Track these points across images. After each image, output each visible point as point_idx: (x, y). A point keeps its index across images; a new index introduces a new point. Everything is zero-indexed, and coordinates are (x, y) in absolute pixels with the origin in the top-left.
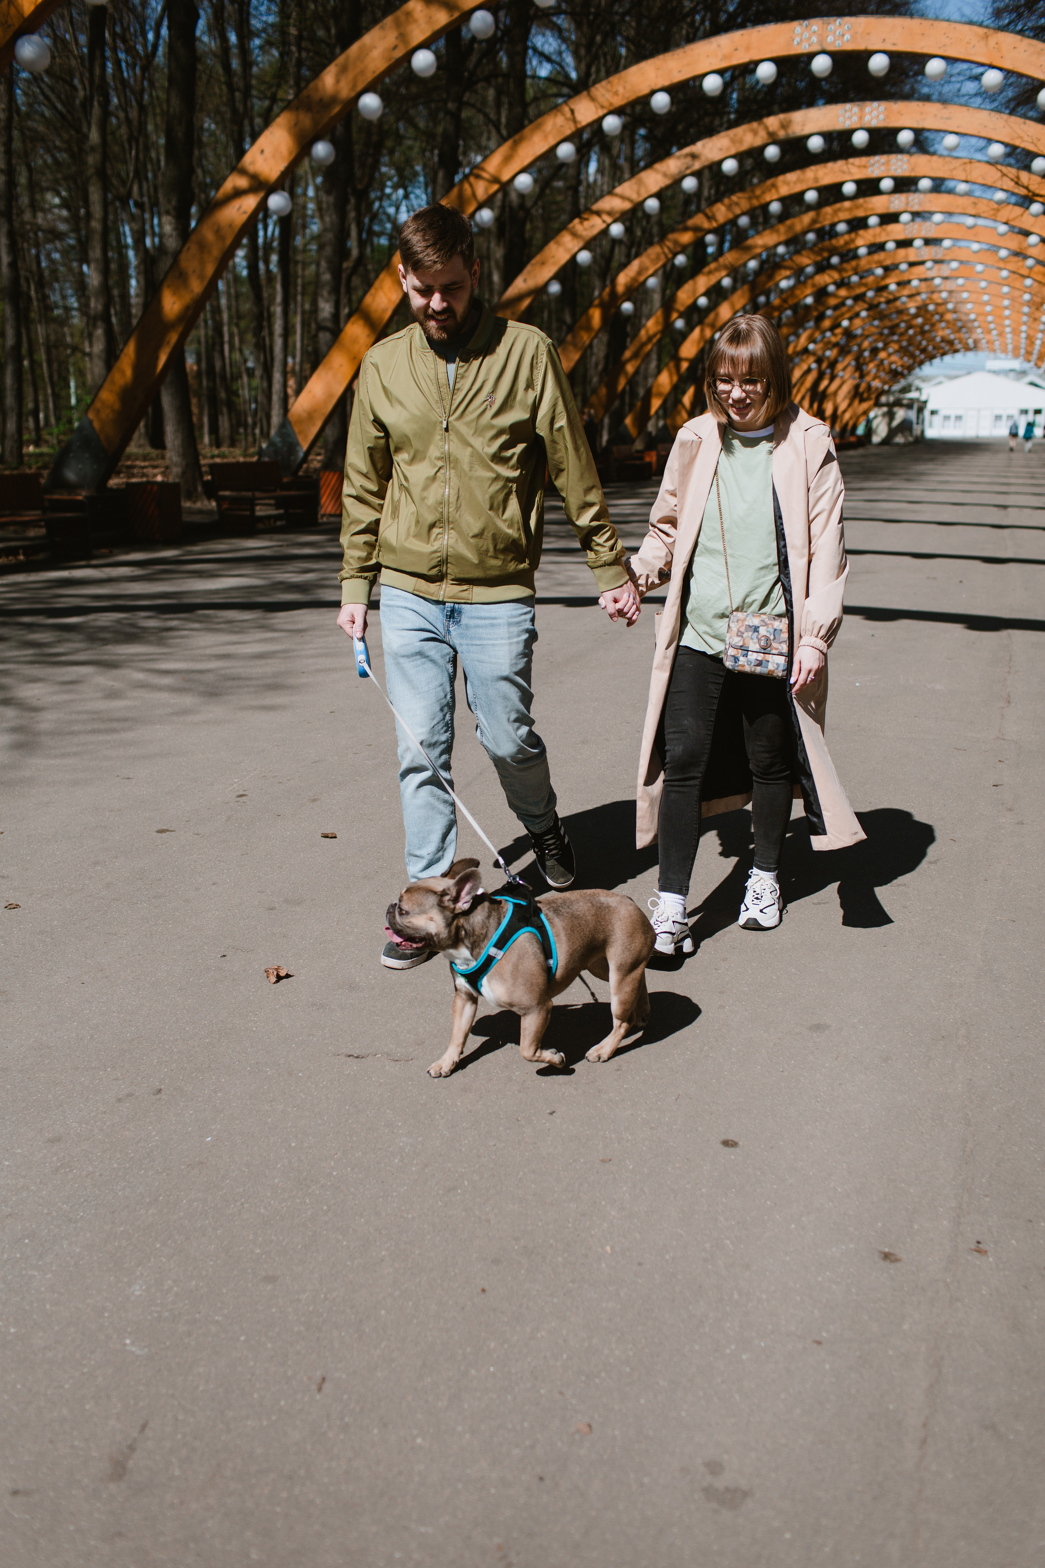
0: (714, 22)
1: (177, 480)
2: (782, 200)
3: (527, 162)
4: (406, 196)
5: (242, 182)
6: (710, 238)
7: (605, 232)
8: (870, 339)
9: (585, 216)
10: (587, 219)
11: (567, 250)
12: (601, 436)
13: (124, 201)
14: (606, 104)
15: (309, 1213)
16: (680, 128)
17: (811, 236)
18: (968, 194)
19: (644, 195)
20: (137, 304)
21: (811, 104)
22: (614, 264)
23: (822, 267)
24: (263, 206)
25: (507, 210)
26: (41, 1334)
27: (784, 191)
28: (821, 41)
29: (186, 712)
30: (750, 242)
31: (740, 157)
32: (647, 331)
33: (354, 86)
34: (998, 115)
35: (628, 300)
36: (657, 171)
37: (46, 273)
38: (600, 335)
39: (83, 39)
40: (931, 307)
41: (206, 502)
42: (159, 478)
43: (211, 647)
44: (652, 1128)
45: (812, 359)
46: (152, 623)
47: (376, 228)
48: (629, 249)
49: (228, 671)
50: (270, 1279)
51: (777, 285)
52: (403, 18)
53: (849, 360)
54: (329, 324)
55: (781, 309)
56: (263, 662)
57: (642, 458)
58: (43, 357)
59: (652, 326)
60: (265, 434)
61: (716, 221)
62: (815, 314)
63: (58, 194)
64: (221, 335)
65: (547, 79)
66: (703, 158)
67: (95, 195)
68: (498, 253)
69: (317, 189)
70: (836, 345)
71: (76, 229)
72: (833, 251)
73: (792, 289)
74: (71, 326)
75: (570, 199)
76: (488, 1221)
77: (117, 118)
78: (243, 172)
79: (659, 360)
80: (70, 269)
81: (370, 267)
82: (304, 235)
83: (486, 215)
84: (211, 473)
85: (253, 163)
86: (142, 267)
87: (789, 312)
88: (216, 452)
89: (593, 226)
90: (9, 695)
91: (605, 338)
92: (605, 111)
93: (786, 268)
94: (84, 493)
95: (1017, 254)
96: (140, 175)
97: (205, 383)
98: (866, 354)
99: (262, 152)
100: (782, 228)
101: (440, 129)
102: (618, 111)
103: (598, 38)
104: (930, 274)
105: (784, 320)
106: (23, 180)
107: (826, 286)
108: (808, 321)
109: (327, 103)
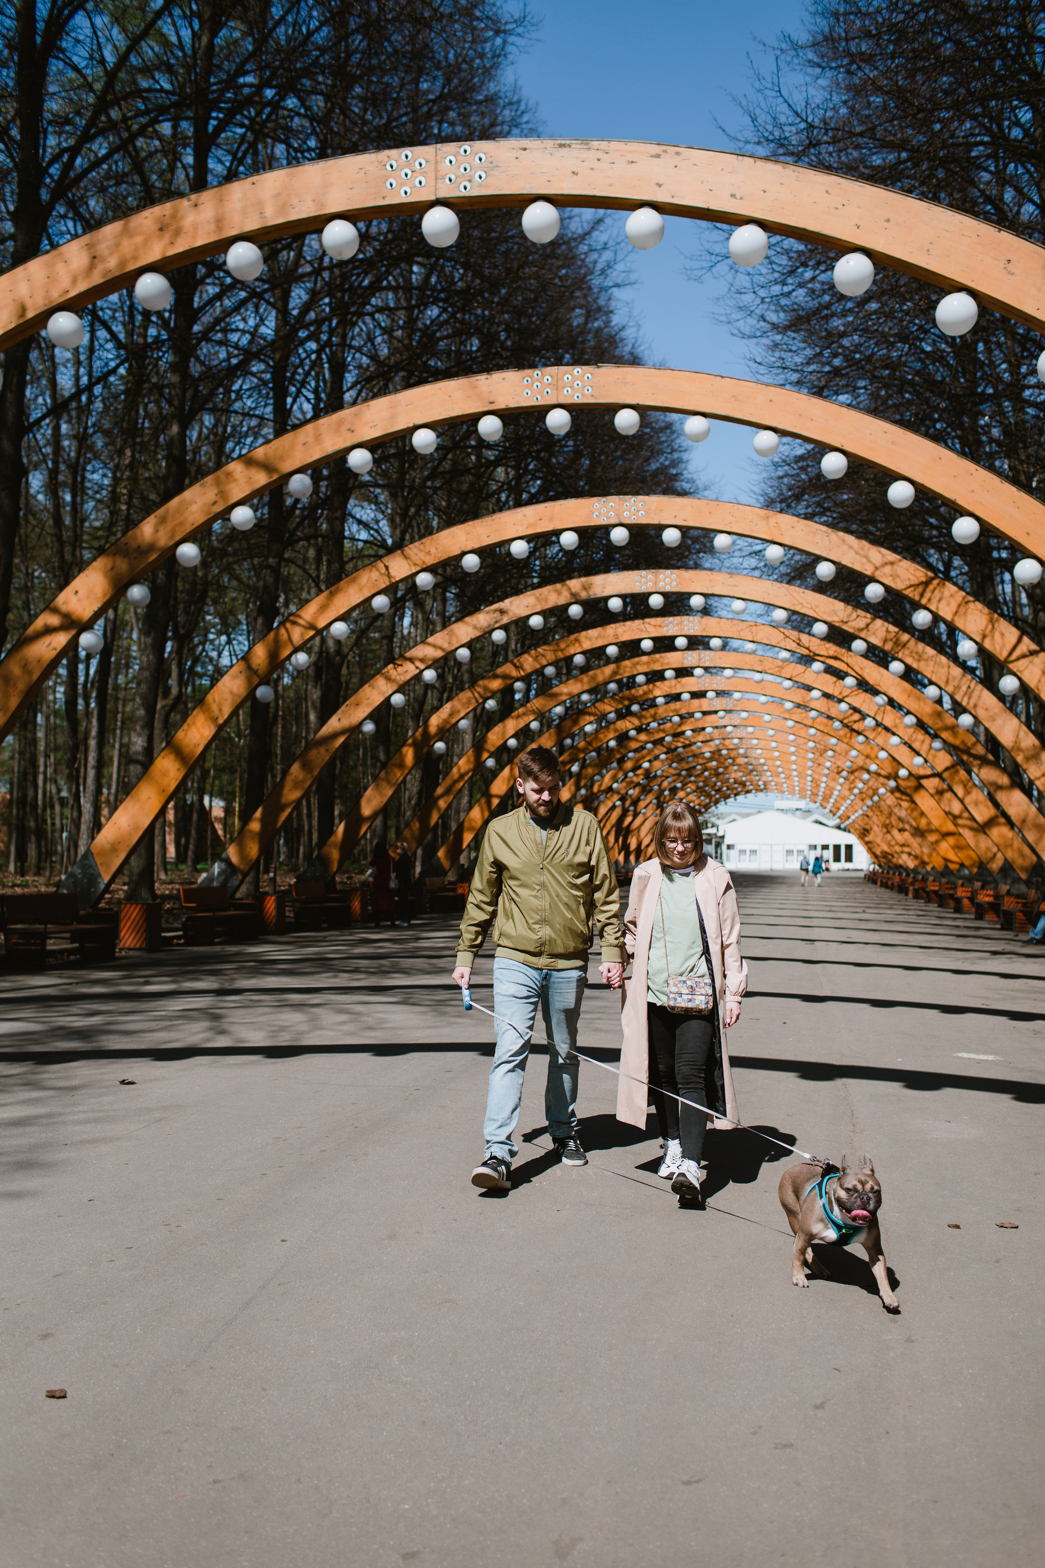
2: (586, 653)
3: (342, 611)
4: (229, 642)
5: (54, 620)
6: (518, 685)
7: (418, 677)
8: (670, 780)
9: (399, 662)
10: (400, 665)
11: (381, 693)
12: (414, 867)
14: (419, 562)
17: (612, 686)
18: (753, 652)
19: (456, 645)
21: (607, 571)
22: (427, 707)
23: (621, 715)
24: (73, 644)
25: (323, 654)
27: (587, 645)
28: (618, 515)
30: (555, 690)
31: (545, 614)
32: (459, 769)
33: (172, 537)
34: (779, 584)
35: (440, 740)
36: (467, 624)
38: (413, 772)
40: (724, 752)
45: (616, 797)
48: (441, 693)
51: (582, 729)
52: (223, 478)
53: (650, 797)
54: (140, 758)
55: (585, 751)
57: (454, 890)
59: (463, 764)
61: (523, 670)
62: (618, 756)
65: (365, 542)
66: (511, 614)
68: (315, 694)
70: (638, 784)
72: (633, 700)
73: (597, 731)
75: (385, 647)
78: (56, 611)
79: (471, 796)
82: (126, 675)
83: (302, 658)
85: (66, 602)
87: (593, 754)
89: (406, 672)
91: (418, 774)
92: (418, 569)
93: (590, 714)
95: (799, 706)
97: (15, 812)
98: (667, 793)
99: (77, 592)
100: (585, 678)
102: (430, 569)
103: (412, 510)
104: (722, 723)
105: (588, 761)
107: (627, 731)
108: (611, 762)
109: (144, 550)
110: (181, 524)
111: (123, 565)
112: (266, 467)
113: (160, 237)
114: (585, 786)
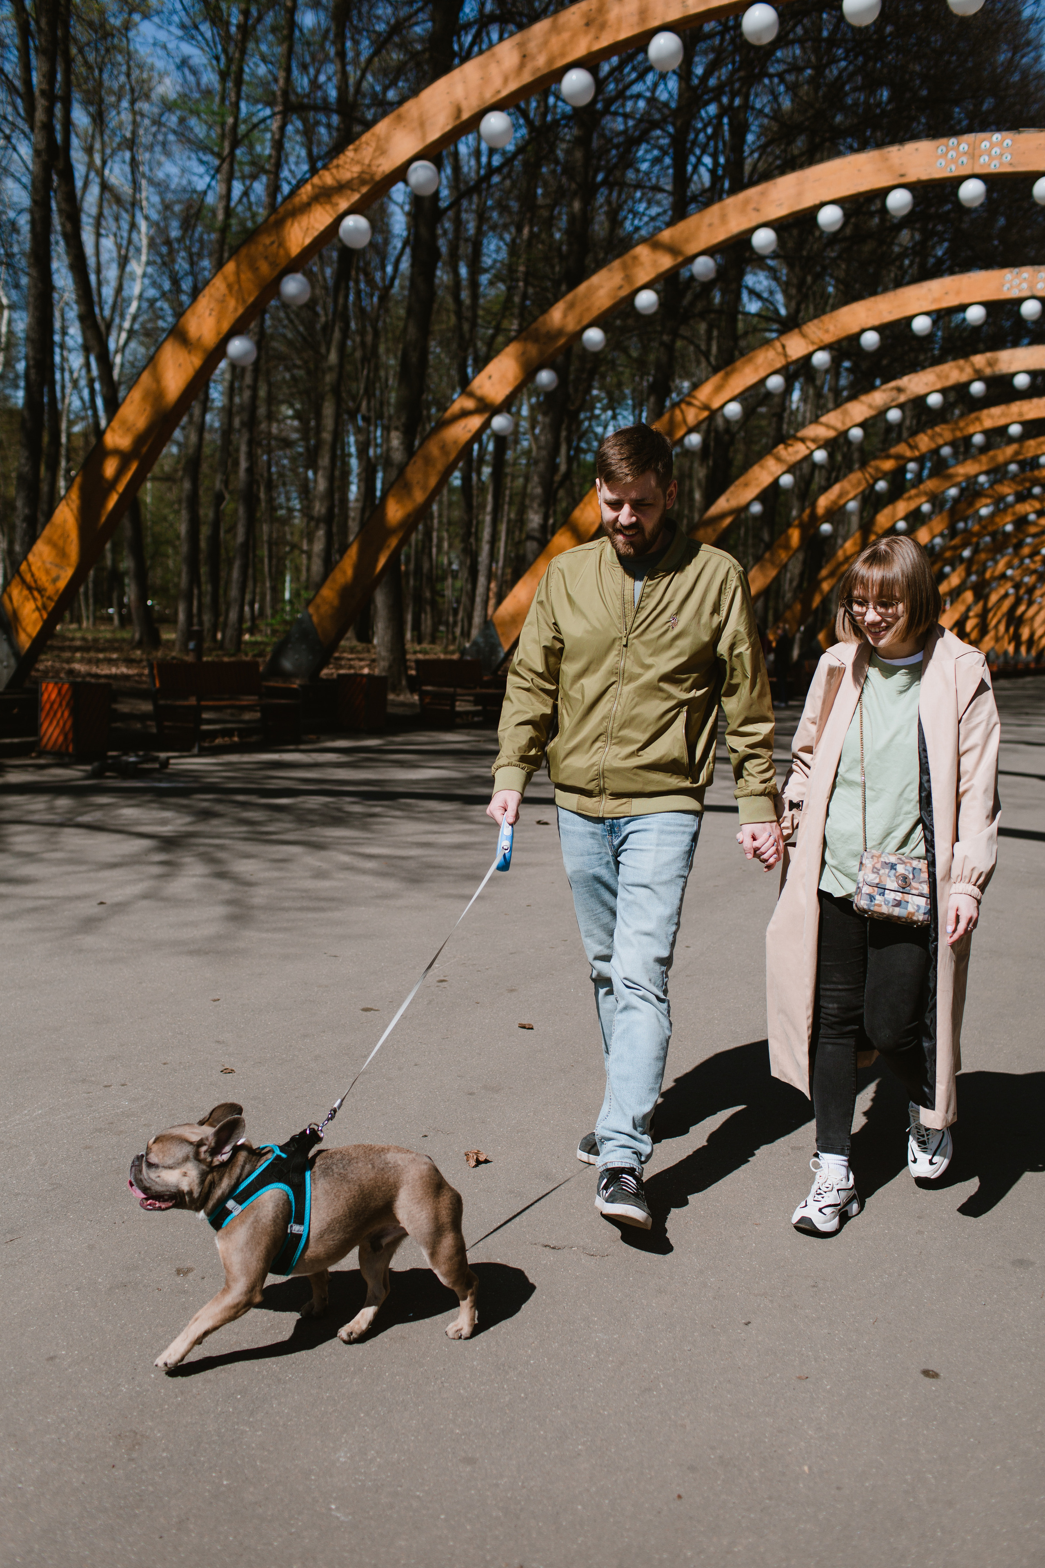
0: (922, 265)
1: (383, 674)
2: (986, 433)
3: (737, 391)
4: (614, 417)
5: (469, 404)
6: (912, 466)
7: (809, 457)
9: (790, 442)
10: (791, 445)
11: (771, 473)
13: (353, 416)
14: (816, 340)
15: (507, 1399)
16: (885, 362)
17: (1013, 467)
19: (849, 424)
20: (355, 509)
21: (1015, 344)
22: (814, 486)
23: (1021, 497)
24: (487, 424)
25: (712, 434)
26: (251, 1489)
27: (988, 424)
28: (1031, 287)
29: (385, 896)
30: (952, 471)
31: (944, 392)
32: (845, 551)
33: (580, 321)
35: (826, 521)
36: (862, 402)
37: (275, 477)
38: (797, 554)
39: (328, 272)
41: (409, 696)
42: (366, 671)
43: (413, 834)
44: (850, 1350)
45: (1009, 584)
46: (357, 809)
47: (583, 445)
48: (830, 473)
49: (428, 859)
50: (470, 1461)
51: (977, 511)
52: (630, 262)
54: (537, 534)
55: (980, 535)
56: (461, 852)
58: (266, 553)
59: (849, 547)
60: (466, 634)
61: (918, 450)
62: (1015, 541)
63: (291, 406)
64: (430, 539)
65: (758, 315)
66: (908, 392)
67: (328, 410)
68: (701, 473)
69: (532, 408)
70: (1034, 572)
71: (305, 438)
72: (1036, 482)
73: (992, 515)
74: (293, 525)
75: (774, 425)
76: (684, 1426)
77: (354, 341)
78: (471, 395)
80: (297, 474)
81: (575, 481)
82: (515, 450)
83: (695, 439)
84: (417, 669)
85: (480, 387)
86: (364, 475)
87: (988, 539)
88: (418, 648)
89: (797, 452)
90: (224, 869)
91: (800, 556)
92: (815, 347)
93: (987, 496)
94: (298, 682)
96: (369, 393)
99: (490, 377)
100: (984, 458)
101: (652, 357)
102: (827, 348)
103: (809, 279)
105: (982, 546)
106: (262, 393)
107: (1027, 515)
108: (1007, 548)
109: (553, 335)
110: (588, 309)
111: (533, 350)
112: (672, 249)
113: (586, 33)
114: (977, 573)
